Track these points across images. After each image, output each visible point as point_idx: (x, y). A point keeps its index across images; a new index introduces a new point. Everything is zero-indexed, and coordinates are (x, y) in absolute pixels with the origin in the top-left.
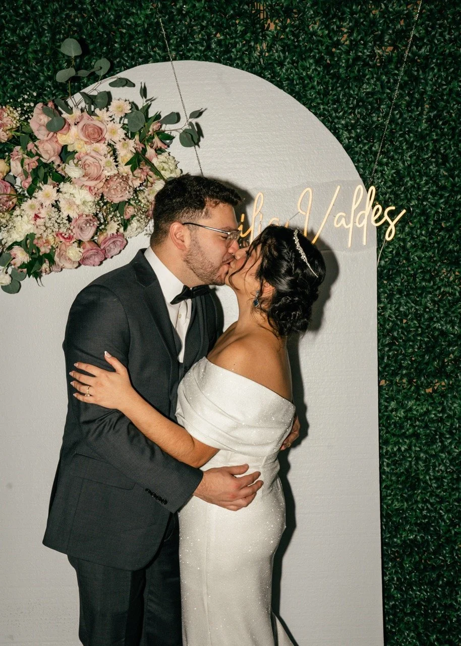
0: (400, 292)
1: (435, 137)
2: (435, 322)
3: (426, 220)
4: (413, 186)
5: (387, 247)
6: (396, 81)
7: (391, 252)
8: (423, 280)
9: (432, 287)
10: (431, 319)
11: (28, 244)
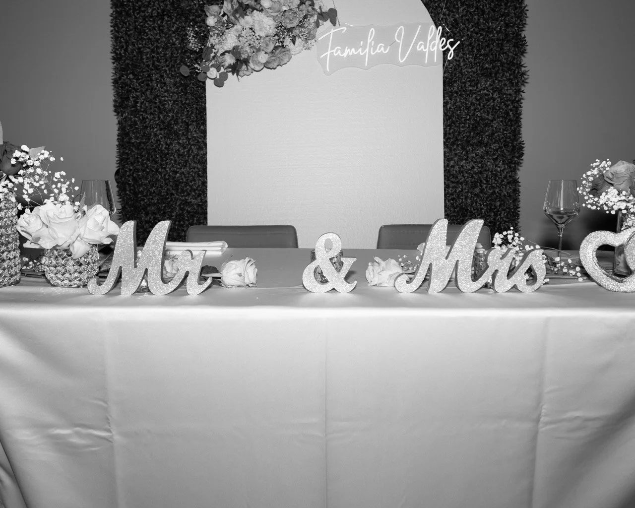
0: (457, 93)
2: (477, 112)
3: (472, 49)
4: (464, 29)
5: (449, 65)
7: (451, 68)
8: (470, 85)
9: (476, 90)
10: (475, 110)
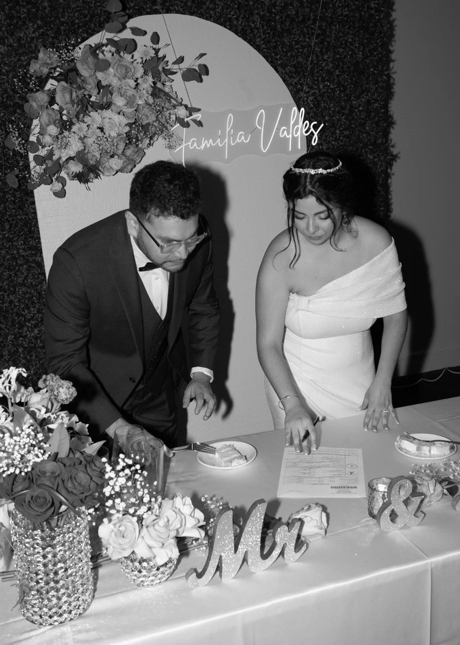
1: (338, 73)
6: (313, 34)
11: (80, 157)
